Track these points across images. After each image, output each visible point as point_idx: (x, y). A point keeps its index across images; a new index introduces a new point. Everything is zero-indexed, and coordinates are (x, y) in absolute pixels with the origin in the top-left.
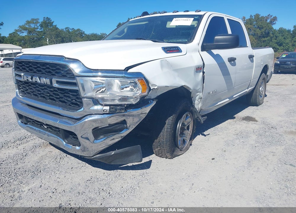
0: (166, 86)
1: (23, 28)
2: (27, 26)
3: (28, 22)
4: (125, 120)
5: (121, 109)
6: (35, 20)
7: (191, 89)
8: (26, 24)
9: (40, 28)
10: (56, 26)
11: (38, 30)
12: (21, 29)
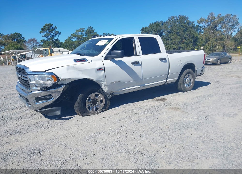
0: (69, 79)
1: (74, 36)
2: (76, 34)
3: (77, 31)
4: (51, 94)
5: (45, 89)
6: (82, 29)
7: (94, 80)
8: (76, 33)
9: (85, 35)
10: (96, 33)
11: (84, 36)
12: (72, 36)
